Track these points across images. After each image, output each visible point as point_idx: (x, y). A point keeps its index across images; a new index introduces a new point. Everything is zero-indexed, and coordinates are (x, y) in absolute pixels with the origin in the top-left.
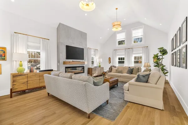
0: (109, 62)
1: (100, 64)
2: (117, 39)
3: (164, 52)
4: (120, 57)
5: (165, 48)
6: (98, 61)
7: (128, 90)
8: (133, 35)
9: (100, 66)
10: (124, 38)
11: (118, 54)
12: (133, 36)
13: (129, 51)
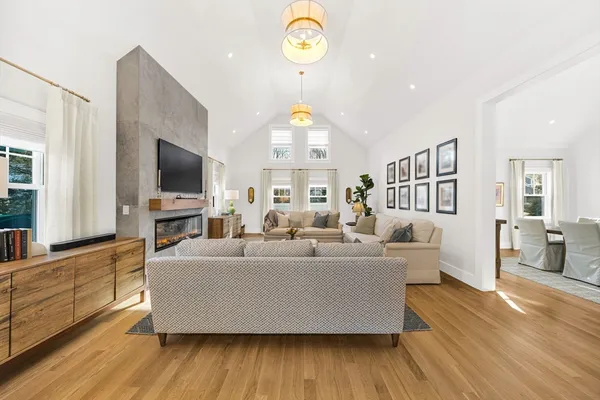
0: (251, 200)
1: (232, 206)
2: (272, 142)
4: (279, 187)
8: (309, 139)
9: (233, 212)
10: (289, 142)
13: (300, 175)
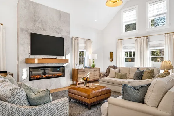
0: (111, 60)
1: (93, 63)
2: (124, 21)
6: (90, 58)
7: (108, 115)
8: (149, 13)
10: (135, 19)
11: (124, 46)
12: (149, 15)
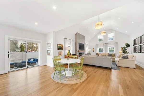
0: (93, 51)
2: (98, 38)
3: (128, 46)
4: (100, 48)
5: (129, 44)
6: (88, 50)
7: (119, 62)
9: (89, 53)
11: (99, 46)
12: (108, 37)
13: (106, 45)
